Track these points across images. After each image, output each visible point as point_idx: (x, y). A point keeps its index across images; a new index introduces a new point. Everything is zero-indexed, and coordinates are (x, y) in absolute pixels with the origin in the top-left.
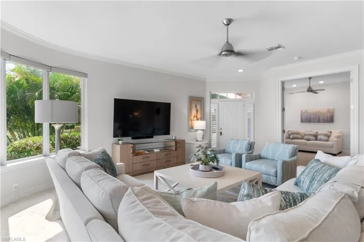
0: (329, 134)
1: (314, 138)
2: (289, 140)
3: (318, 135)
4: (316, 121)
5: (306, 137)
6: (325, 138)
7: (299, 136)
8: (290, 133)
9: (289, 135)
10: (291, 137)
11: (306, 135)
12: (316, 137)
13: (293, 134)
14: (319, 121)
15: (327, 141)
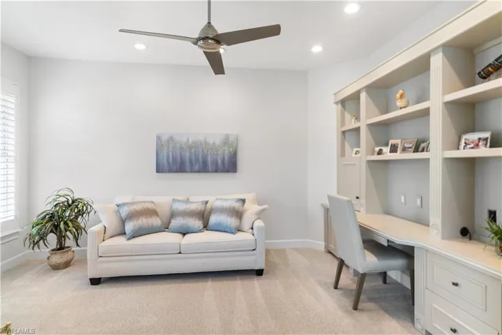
0: (237, 205)
1: (198, 224)
2: (121, 241)
3: (210, 213)
4: (197, 167)
5: (175, 223)
6: (231, 221)
7: (156, 222)
8: (124, 212)
9: (123, 222)
10: (129, 227)
11: (173, 215)
12: (204, 216)
13: (133, 215)
14: (204, 169)
15: (239, 230)
